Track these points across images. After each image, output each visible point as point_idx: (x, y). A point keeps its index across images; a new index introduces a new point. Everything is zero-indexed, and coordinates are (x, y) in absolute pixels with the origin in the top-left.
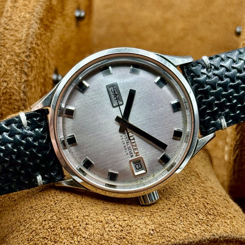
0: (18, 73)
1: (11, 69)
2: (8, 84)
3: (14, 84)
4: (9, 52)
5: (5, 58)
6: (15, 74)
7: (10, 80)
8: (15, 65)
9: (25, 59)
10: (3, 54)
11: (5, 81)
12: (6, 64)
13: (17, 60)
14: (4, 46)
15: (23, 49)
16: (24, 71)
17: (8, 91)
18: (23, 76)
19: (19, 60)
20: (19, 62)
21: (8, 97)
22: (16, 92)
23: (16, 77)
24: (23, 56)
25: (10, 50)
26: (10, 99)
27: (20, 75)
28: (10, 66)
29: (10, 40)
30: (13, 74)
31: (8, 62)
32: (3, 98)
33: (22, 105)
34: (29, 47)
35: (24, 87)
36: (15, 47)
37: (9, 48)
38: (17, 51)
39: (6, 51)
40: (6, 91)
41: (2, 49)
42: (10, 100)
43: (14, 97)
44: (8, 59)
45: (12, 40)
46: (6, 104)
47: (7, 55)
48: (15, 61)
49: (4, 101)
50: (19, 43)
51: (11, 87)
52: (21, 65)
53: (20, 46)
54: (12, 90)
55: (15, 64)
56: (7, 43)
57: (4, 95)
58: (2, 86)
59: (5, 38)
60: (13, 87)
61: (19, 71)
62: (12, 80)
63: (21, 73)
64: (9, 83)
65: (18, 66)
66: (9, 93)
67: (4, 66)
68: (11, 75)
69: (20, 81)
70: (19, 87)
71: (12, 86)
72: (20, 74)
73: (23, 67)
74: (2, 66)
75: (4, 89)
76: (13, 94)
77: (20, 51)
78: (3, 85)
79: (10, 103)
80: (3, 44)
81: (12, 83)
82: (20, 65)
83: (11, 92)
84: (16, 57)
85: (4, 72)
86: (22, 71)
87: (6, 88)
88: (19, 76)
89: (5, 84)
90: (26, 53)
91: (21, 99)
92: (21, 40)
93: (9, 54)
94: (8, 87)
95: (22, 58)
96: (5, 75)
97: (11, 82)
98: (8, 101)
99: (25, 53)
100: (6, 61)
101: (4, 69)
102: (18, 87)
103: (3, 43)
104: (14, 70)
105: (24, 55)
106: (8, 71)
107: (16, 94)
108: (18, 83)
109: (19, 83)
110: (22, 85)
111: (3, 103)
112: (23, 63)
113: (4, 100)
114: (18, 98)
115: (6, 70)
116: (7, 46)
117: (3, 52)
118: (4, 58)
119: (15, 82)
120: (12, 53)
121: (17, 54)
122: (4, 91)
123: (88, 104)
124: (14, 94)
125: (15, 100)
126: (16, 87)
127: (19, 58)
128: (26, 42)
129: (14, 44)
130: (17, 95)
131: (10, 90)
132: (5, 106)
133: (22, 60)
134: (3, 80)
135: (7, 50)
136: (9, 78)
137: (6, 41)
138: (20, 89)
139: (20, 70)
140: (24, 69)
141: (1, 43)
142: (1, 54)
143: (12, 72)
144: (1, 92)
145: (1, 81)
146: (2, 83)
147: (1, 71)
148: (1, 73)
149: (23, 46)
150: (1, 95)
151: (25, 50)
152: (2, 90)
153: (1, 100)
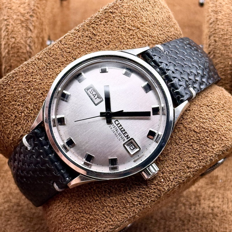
0: (24, 30)
1: (18, 27)
2: (16, 40)
3: (21, 39)
4: (15, 13)
5: (12, 18)
6: (22, 31)
7: (18, 36)
8: (21, 24)
9: (30, 18)
10: (10, 15)
11: (13, 37)
14: (10, 9)
15: (28, 10)
16: (29, 28)
17: (16, 45)
18: (29, 32)
19: (24, 19)
21: (16, 50)
22: (23, 46)
23: (22, 33)
25: (17, 12)
26: (18, 52)
28: (17, 24)
29: (16, 3)
30: (20, 31)
31: (15, 21)
32: (11, 52)
33: (28, 57)
34: (32, 9)
35: (30, 42)
36: (21, 9)
37: (15, 10)
38: (22, 12)
39: (13, 13)
40: (15, 46)
41: (9, 11)
42: (18, 54)
43: (21, 51)
44: (15, 18)
45: (17, 3)
46: (14, 56)
47: (14, 15)
48: (21, 20)
49: (12, 55)
50: (23, 5)
52: (26, 23)
53: (25, 7)
54: (19, 45)
55: (21, 22)
56: (13, 6)
57: (13, 50)
58: (11, 41)
59: (12, 2)
60: (20, 41)
61: (24, 28)
62: (19, 36)
64: (17, 39)
65: (24, 24)
66: (17, 47)
67: (12, 24)
68: (18, 32)
69: (26, 36)
70: (26, 42)
71: (19, 41)
72: (26, 31)
73: (28, 25)
74: (10, 25)
75: (12, 44)
76: (20, 48)
77: (25, 12)
79: (18, 56)
80: (10, 7)
81: (19, 39)
82: (25, 23)
83: (19, 46)
84: (22, 17)
85: (12, 30)
86: (27, 28)
87: (14, 43)
88: (24, 32)
89: (13, 40)
90: (30, 13)
91: (27, 52)
92: (25, 3)
93: (16, 15)
94: (16, 42)
95: (27, 18)
96: (13, 33)
98: (17, 54)
99: (29, 13)
100: (13, 20)
101: (12, 27)
103: (10, 6)
104: (20, 28)
105: (28, 15)
106: (15, 29)
107: (23, 48)
108: (25, 38)
110: (27, 39)
111: (12, 56)
112: (28, 21)
114: (25, 51)
115: (14, 28)
116: (13, 8)
117: (10, 14)
118: (11, 19)
119: (22, 37)
120: (18, 14)
121: (23, 14)
122: (13, 46)
123: (74, 109)
124: (21, 47)
125: (23, 53)
126: (23, 42)
127: (24, 18)
128: (29, 4)
129: (19, 7)
130: (24, 48)
131: (18, 45)
132: (13, 59)
134: (11, 36)
135: (14, 11)
136: (16, 34)
137: (12, 4)
138: (26, 44)
141: (8, 6)
142: (9, 15)
143: (18, 29)
144: (10, 47)
145: (10, 38)
146: (10, 40)
147: (9, 29)
148: (10, 31)
149: (27, 8)
150: (10, 49)
151: (29, 11)
152: (10, 45)
153: (10, 53)
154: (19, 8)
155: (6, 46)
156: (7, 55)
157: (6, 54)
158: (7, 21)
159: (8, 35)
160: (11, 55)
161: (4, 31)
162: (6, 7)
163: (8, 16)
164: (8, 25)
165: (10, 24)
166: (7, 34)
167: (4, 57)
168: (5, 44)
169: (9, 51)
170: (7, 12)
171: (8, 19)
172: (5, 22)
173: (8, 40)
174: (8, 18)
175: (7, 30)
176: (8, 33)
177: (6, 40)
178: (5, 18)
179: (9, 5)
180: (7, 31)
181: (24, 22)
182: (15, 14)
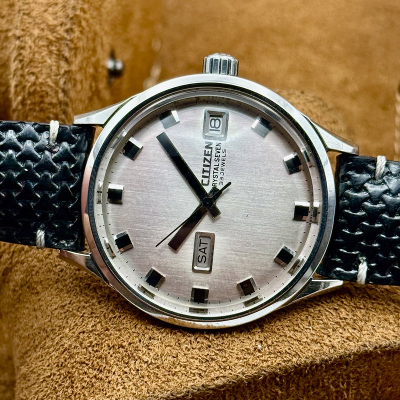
0: (53, 60)
1: (41, 53)
2: (37, 78)
3: (47, 78)
4: (37, 24)
5: (31, 35)
6: (49, 61)
7: (41, 70)
8: (48, 46)
9: (65, 35)
10: (27, 28)
11: (33, 73)
12: (33, 45)
13: (51, 37)
14: (28, 14)
15: (61, 19)
16: (63, 55)
17: (38, 89)
18: (63, 63)
19: (55, 37)
20: (56, 42)
21: (38, 99)
22: (51, 91)
23: (50, 66)
24: (61, 31)
25: (40, 22)
26: (42, 102)
27: (56, 62)
28: (40, 48)
29: (39, 4)
30: (45, 61)
31: (37, 41)
32: (29, 102)
33: (61, 112)
34: (71, 16)
35: (65, 83)
36: (48, 16)
37: (37, 17)
38: (50, 23)
39: (33, 23)
40: (35, 90)
41: (25, 19)
42: (42, 105)
43: (47, 100)
44: (36, 35)
45: (42, 4)
46: (35, 110)
47: (33, 29)
48: (47, 39)
49: (31, 107)
50: (54, 8)
51: (41, 84)
52: (58, 45)
53: (56, 13)
54: (44, 88)
55: (48, 44)
56: (33, 10)
57: (31, 97)
58: (28, 81)
60: (46, 82)
61: (54, 56)
62: (44, 72)
63: (59, 59)
64: (39, 76)
65: (53, 48)
66: (39, 92)
67: (30, 47)
68: (42, 63)
69: (57, 71)
70: (57, 83)
71: (44, 82)
72: (58, 60)
73: (61, 49)
74: (27, 48)
75: (31, 86)
76: (46, 95)
77: (55, 22)
78: (30, 80)
79: (42, 110)
80: (27, 12)
81: (44, 76)
82: (56, 46)
83: (42, 91)
84: (49, 33)
85: (30, 58)
86: (60, 56)
87: (34, 84)
88: (55, 64)
89: (32, 78)
90: (66, 25)
91: (60, 103)
92: (56, 4)
93: (38, 28)
94: (38, 83)
95: (60, 34)
96: (32, 64)
97: (42, 74)
98: (39, 106)
99: (63, 25)
100: (33, 38)
101: (30, 53)
102: (53, 83)
103: (27, 10)
104: (47, 55)
105: (63, 29)
106: (37, 56)
107: (50, 95)
108: (54, 75)
109: (57, 75)
110: (60, 78)
111: (30, 109)
112: (62, 42)
113: (31, 104)
114: (54, 101)
115: (34, 55)
116: (34, 14)
117: (27, 25)
118: (29, 36)
119: (49, 73)
120: (42, 26)
121: (51, 27)
122: (32, 89)
124: (47, 93)
125: (51, 104)
126: (50, 83)
127: (55, 34)
128: (64, 6)
129: (45, 11)
130: (54, 95)
131: (41, 88)
132: (33, 115)
133: (58, 36)
134: (28, 71)
135: (34, 21)
136: (38, 67)
137: (32, 5)
138: (58, 86)
139: (56, 54)
140: (63, 53)
141: (24, 10)
142: (24, 28)
143: (43, 57)
144: (27, 91)
145: (25, 73)
146: (27, 77)
147: (24, 57)
148: (25, 59)
149: (60, 14)
150: (26, 96)
151: (64, 20)
152: (27, 87)
153: (26, 104)
154: (46, 15)
155: (19, 89)
156: (20, 107)
157: (18, 104)
158: (21, 39)
159: (22, 68)
160: (28, 107)
161: (14, 61)
162: (20, 11)
163: (23, 30)
164: (23, 48)
165: (27, 46)
166: (20, 66)
167: (14, 111)
168: (16, 86)
169: (24, 99)
170: (22, 22)
171: (22, 36)
172: (18, 42)
173: (22, 78)
174: (22, 33)
175: (21, 58)
176: (22, 63)
177: (19, 78)
178: (18, 33)
179: (26, 7)
180: (21, 61)
181: (54, 44)
182: (37, 26)
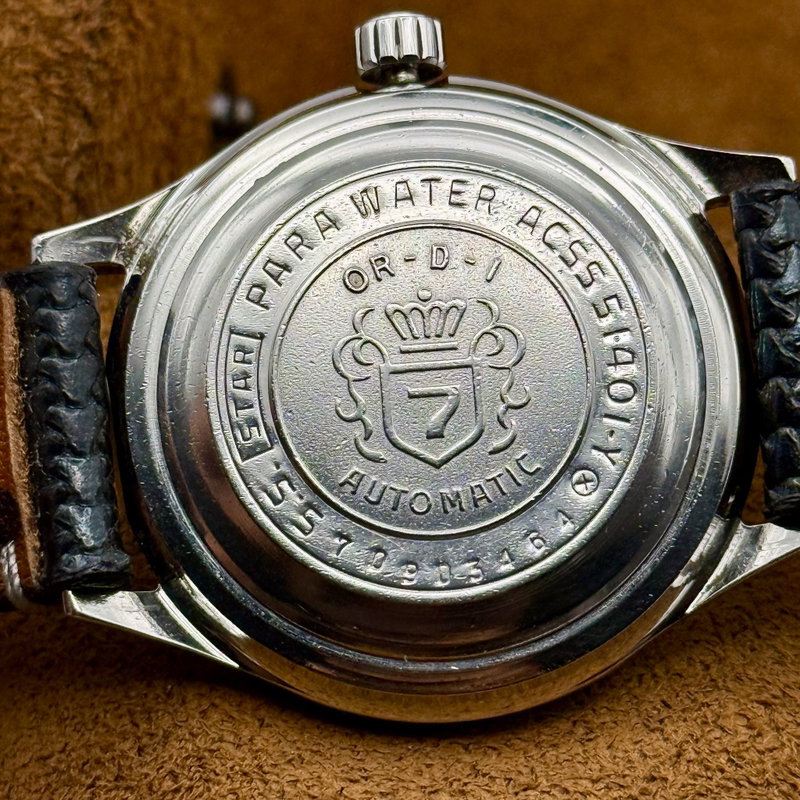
0: (50, 112)
1: (20, 92)
2: (5, 160)
3: (32, 161)
6: (39, 116)
7: (16, 140)
8: (37, 76)
9: (86, 46)
13: (45, 50)
16: (78, 102)
17: (8, 190)
18: (75, 124)
19: (58, 50)
20: (60, 64)
21: (6, 217)
22: (43, 196)
23: (42, 131)
24: (75, 33)
25: (18, 7)
27: (58, 119)
30: (30, 116)
35: (80, 177)
38: (46, 11)
42: (16, 234)
44: (6, 44)
48: (37, 54)
51: (17, 176)
52: (64, 73)
54: (23, 190)
55: (38, 69)
60: (29, 173)
61: (55, 103)
62: (24, 145)
63: (65, 111)
64: (11, 154)
65: (52, 81)
66: (9, 199)
68: (21, 120)
69: (61, 146)
70: (58, 177)
71: (23, 171)
72: (62, 115)
73: (75, 84)
76: (28, 208)
77: (60, 11)
81: (23, 157)
82: (59, 76)
83: (18, 196)
84: (41, 37)
86: (71, 103)
88: (54, 124)
90: (88, 18)
93: (13, 23)
94: (6, 174)
95: (71, 43)
97: (18, 151)
98: (8, 237)
99: (83, 18)
102: (49, 175)
104: (34, 98)
105: (79, 30)
106: (6, 100)
107: (41, 208)
108: (53, 155)
109: (57, 155)
110: (68, 164)
112: (78, 65)
119: (37, 150)
120: (23, 20)
121: (49, 24)
124: (31, 203)
126: (41, 176)
127: (58, 43)
131: (14, 188)
133: (67, 49)
138: (60, 185)
139: (58, 98)
140: (79, 94)
143: (22, 105)
181: (55, 69)
